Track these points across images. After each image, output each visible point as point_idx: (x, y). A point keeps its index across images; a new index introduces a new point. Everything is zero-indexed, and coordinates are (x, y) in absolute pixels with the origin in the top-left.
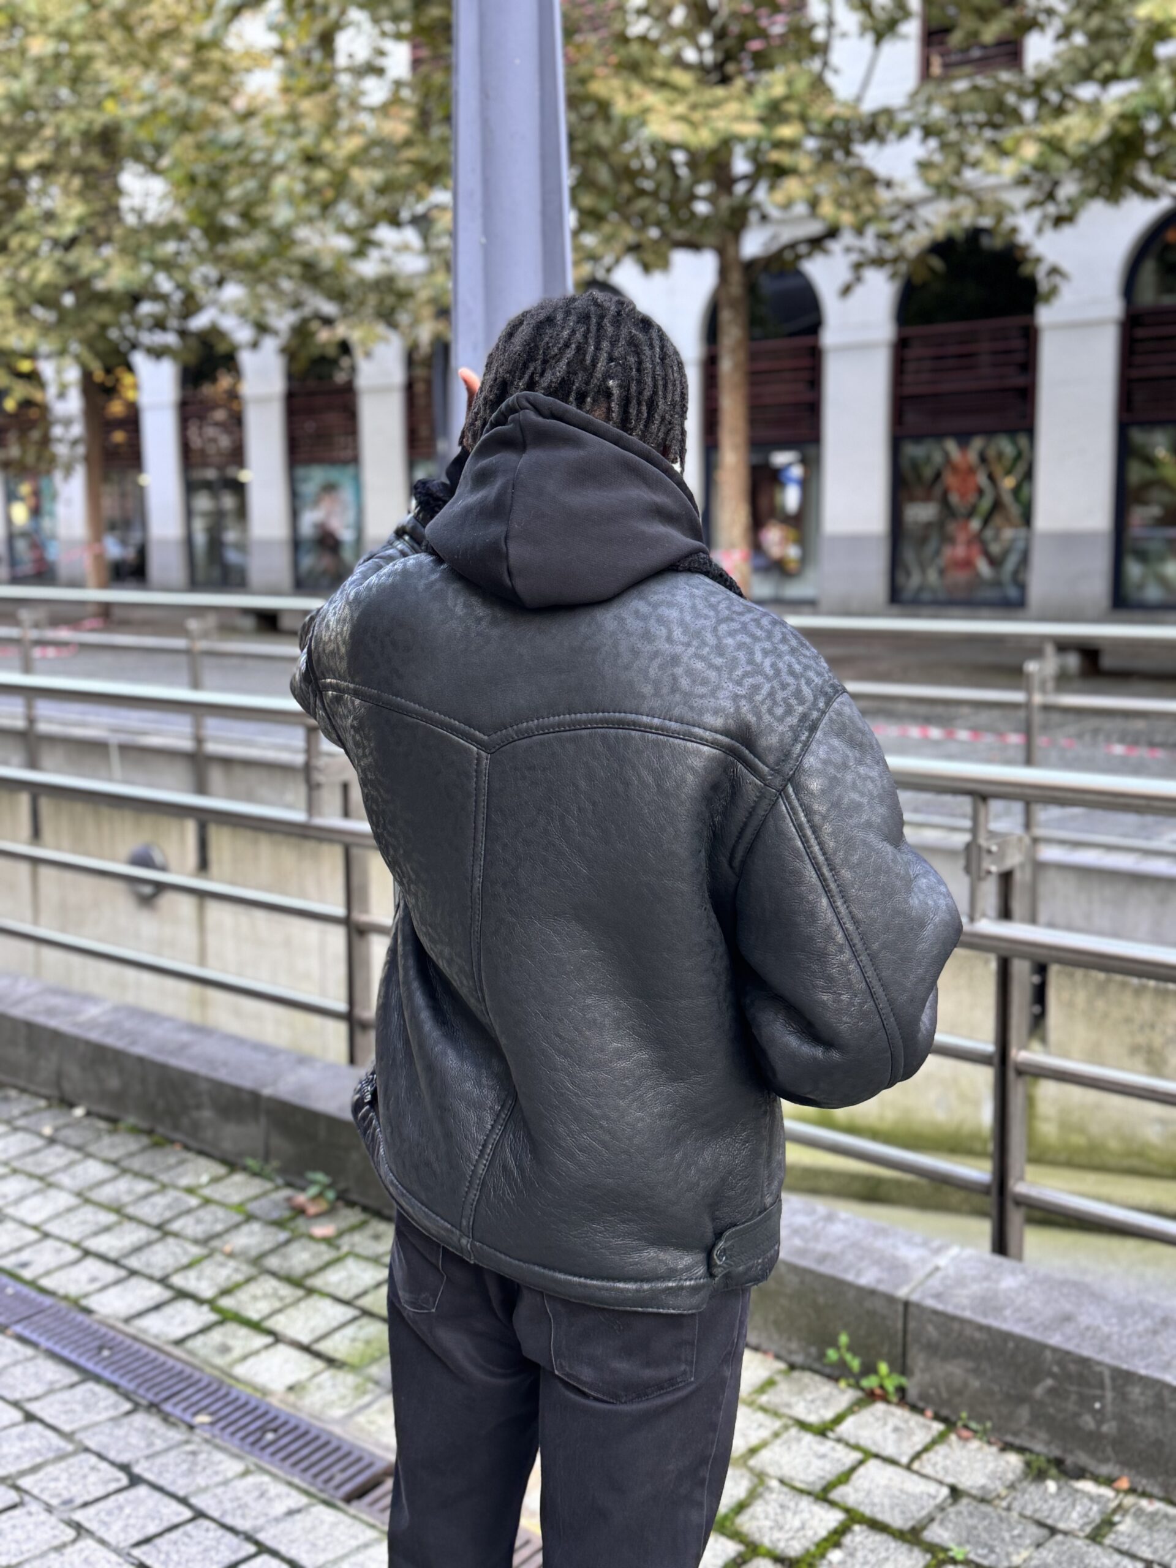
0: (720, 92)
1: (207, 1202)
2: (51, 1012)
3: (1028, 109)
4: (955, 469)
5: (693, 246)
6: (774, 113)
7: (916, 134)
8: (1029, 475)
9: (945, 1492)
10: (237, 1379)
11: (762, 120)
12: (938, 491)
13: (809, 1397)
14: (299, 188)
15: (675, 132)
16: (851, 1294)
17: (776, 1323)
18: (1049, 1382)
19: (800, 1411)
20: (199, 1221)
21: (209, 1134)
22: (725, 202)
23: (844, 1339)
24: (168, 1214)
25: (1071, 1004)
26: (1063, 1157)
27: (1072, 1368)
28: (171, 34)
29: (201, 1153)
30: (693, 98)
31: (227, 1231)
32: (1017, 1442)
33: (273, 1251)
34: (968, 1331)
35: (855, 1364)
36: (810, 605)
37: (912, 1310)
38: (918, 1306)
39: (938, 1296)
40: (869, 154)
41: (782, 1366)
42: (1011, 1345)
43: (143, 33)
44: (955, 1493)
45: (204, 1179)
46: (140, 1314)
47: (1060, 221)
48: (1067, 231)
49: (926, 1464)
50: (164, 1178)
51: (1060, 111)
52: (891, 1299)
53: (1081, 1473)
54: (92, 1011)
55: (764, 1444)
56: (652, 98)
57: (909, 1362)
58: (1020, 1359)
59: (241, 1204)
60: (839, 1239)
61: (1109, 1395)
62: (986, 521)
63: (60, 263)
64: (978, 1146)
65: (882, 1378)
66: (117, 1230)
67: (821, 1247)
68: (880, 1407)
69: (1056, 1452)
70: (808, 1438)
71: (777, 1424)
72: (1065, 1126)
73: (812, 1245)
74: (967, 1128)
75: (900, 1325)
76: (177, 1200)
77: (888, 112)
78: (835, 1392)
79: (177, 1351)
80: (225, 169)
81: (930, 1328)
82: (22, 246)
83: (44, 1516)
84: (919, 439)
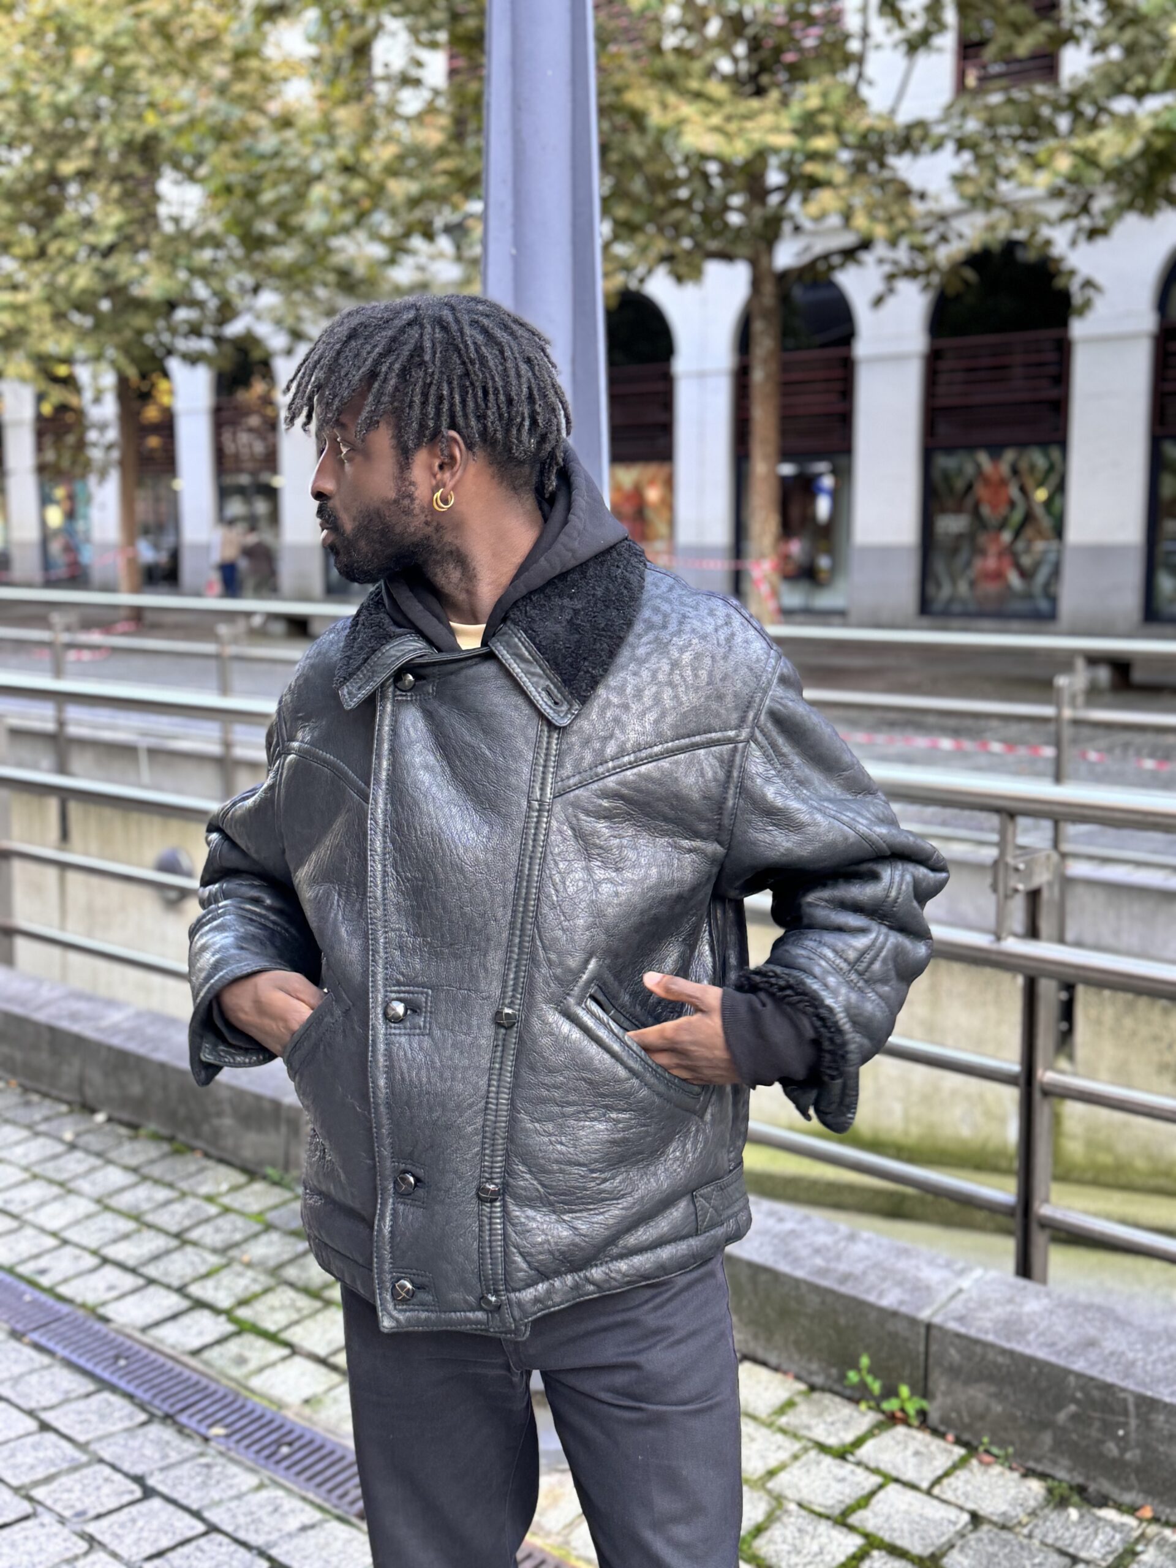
0: (755, 104)
1: (226, 1210)
2: (74, 1016)
3: (1063, 122)
4: (987, 481)
5: (727, 257)
6: (808, 126)
7: (950, 147)
8: (1060, 488)
9: (965, 1518)
10: (252, 1391)
11: (796, 132)
12: (969, 502)
13: (829, 1419)
14: (335, 197)
15: (710, 143)
16: (873, 1316)
17: (797, 1343)
18: (1073, 1408)
19: (820, 1433)
20: (218, 1230)
21: (229, 1142)
22: (758, 212)
23: (865, 1361)
24: (187, 1223)
25: (1099, 1022)
26: (1089, 1175)
27: (1096, 1394)
28: (209, 44)
29: (221, 1161)
30: (728, 109)
31: (246, 1240)
32: (1040, 1468)
33: (292, 1261)
34: (991, 1355)
35: (876, 1386)
36: (839, 616)
37: (934, 1332)
38: (940, 1328)
39: (961, 1319)
40: (903, 166)
41: (802, 1387)
42: (1034, 1370)
43: (182, 43)
44: (976, 1519)
45: (224, 1187)
46: (157, 1324)
47: (1094, 233)
48: (1101, 243)
49: (945, 1490)
50: (184, 1185)
51: (1093, 125)
52: (913, 1321)
53: (1103, 1501)
54: (115, 1017)
55: (783, 1467)
56: (688, 110)
57: (931, 1385)
58: (1044, 1384)
59: (261, 1213)
60: (861, 1259)
61: (1133, 1422)
62: (1017, 534)
63: (97, 270)
64: (1004, 1163)
65: (903, 1401)
66: (136, 1237)
67: (843, 1267)
68: (901, 1430)
69: (1079, 1480)
70: (827, 1461)
71: (797, 1446)
72: (1091, 1144)
73: (833, 1265)
74: (992, 1146)
75: (921, 1348)
76: (196, 1207)
77: (921, 124)
78: (856, 1414)
79: (193, 1362)
80: (259, 178)
81: (953, 1351)
82: (60, 252)
83: (57, 1527)
84: (950, 449)
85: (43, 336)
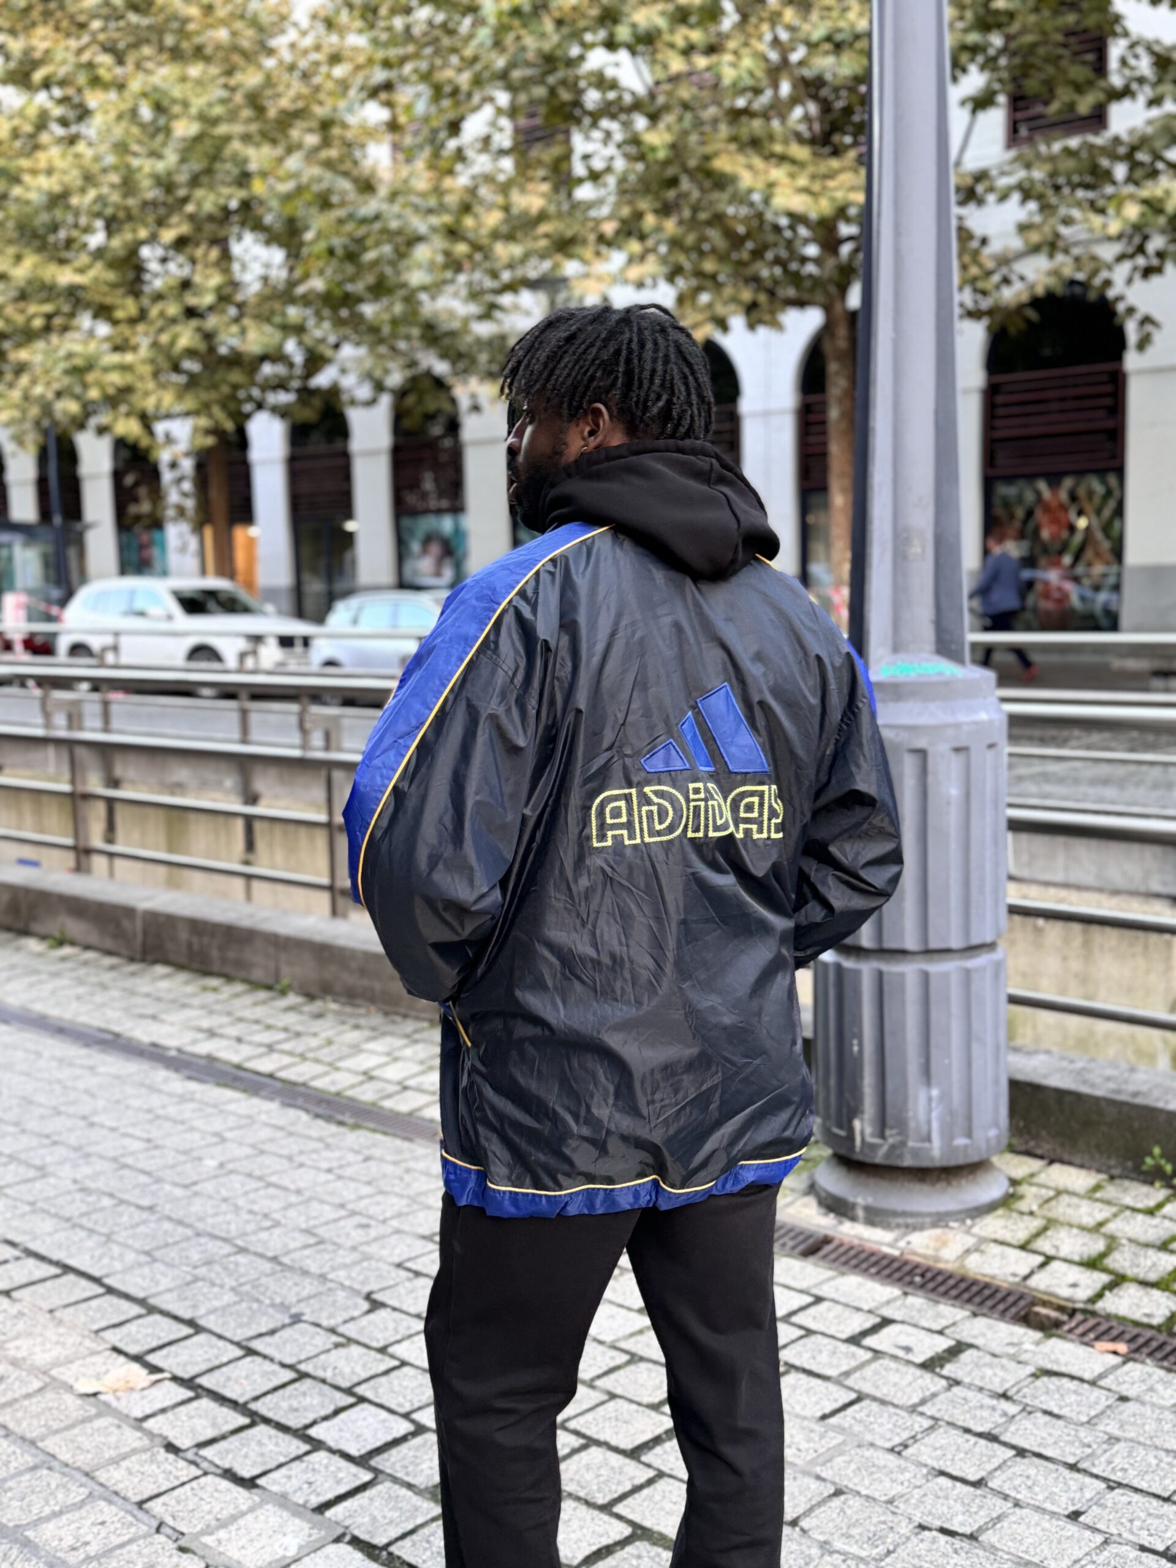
3: (1120, 171)
4: (1047, 509)
5: (802, 304)
7: (1016, 197)
8: (1119, 511)
12: (1029, 529)
13: (1133, 1194)
16: (1162, 1118)
17: (1098, 1147)
19: (1128, 1200)
22: (831, 263)
23: (1157, 1151)
28: (299, 113)
30: (811, 169)
35: (1168, 1168)
40: (971, 216)
41: (1105, 1176)
43: (272, 113)
47: (1148, 272)
51: (1154, 174)
56: (778, 173)
62: (1077, 558)
70: (1140, 1217)
71: (1114, 1209)
73: (1124, 1086)
77: (984, 174)
78: (1152, 1190)
80: (361, 240)
84: (1010, 479)
85: (146, 394)
